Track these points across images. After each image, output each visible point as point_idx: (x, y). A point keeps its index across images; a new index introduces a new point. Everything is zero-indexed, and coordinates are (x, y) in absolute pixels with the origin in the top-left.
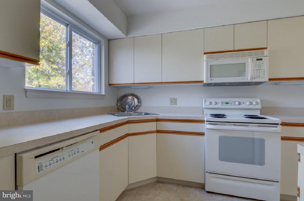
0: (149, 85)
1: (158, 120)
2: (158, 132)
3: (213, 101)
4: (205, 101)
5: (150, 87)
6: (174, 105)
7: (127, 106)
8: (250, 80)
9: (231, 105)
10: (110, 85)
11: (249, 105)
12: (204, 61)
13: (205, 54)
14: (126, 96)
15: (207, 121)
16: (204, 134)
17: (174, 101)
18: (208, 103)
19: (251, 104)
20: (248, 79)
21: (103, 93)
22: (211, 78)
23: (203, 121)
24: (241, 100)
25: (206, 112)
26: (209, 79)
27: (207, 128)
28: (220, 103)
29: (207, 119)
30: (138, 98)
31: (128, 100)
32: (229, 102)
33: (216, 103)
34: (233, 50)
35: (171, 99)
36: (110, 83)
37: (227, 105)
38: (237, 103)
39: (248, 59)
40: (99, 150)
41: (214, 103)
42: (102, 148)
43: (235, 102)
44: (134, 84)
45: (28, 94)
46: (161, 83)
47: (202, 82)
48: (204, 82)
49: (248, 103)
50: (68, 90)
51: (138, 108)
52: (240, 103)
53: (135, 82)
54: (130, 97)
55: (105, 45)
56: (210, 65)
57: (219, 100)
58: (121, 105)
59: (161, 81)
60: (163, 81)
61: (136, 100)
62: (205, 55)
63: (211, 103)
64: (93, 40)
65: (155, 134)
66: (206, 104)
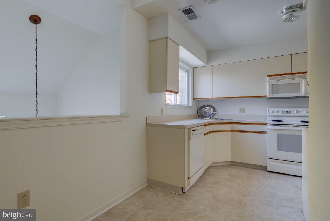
0: (223, 99)
1: (232, 123)
2: (232, 131)
3: (275, 110)
4: (269, 110)
5: (223, 100)
6: (243, 113)
7: (207, 114)
8: (304, 95)
9: (290, 113)
10: (194, 99)
11: (305, 113)
12: (267, 82)
13: (268, 76)
14: (204, 107)
15: (268, 124)
16: (266, 133)
17: (243, 110)
18: (271, 112)
19: (307, 113)
20: (302, 94)
21: (191, 105)
22: (273, 94)
23: (265, 124)
24: (299, 110)
25: (269, 118)
26: (271, 94)
27: (268, 128)
28: (281, 112)
29: (268, 122)
30: (214, 108)
31: (206, 110)
32: (289, 111)
33: (278, 112)
34: (290, 73)
35: (240, 109)
36: (194, 98)
37: (287, 113)
38: (295, 112)
39: (302, 80)
40: (203, 135)
41: (275, 112)
42: (205, 134)
43: (293, 111)
44: (212, 98)
45: (167, 106)
46: (234, 97)
47: (266, 96)
48: (267, 97)
49: (304, 112)
50: (175, 104)
51: (214, 115)
52: (298, 112)
53: (213, 97)
54: (208, 108)
55: (192, 73)
56: (272, 85)
57: (281, 110)
58: (201, 113)
59: (233, 96)
60: (235, 96)
61: (212, 110)
62: (268, 78)
63: (273, 112)
64: (185, 70)
65: (230, 132)
66: (269, 113)
